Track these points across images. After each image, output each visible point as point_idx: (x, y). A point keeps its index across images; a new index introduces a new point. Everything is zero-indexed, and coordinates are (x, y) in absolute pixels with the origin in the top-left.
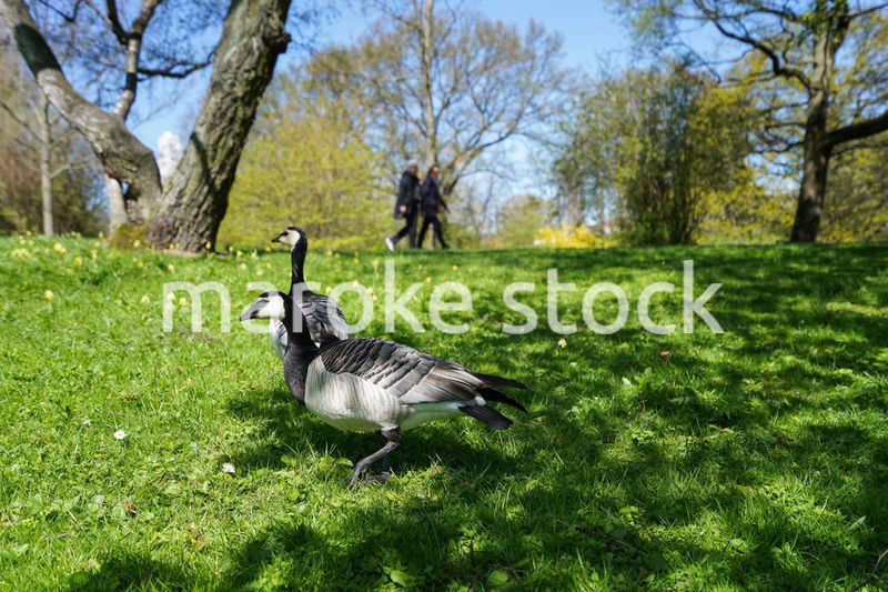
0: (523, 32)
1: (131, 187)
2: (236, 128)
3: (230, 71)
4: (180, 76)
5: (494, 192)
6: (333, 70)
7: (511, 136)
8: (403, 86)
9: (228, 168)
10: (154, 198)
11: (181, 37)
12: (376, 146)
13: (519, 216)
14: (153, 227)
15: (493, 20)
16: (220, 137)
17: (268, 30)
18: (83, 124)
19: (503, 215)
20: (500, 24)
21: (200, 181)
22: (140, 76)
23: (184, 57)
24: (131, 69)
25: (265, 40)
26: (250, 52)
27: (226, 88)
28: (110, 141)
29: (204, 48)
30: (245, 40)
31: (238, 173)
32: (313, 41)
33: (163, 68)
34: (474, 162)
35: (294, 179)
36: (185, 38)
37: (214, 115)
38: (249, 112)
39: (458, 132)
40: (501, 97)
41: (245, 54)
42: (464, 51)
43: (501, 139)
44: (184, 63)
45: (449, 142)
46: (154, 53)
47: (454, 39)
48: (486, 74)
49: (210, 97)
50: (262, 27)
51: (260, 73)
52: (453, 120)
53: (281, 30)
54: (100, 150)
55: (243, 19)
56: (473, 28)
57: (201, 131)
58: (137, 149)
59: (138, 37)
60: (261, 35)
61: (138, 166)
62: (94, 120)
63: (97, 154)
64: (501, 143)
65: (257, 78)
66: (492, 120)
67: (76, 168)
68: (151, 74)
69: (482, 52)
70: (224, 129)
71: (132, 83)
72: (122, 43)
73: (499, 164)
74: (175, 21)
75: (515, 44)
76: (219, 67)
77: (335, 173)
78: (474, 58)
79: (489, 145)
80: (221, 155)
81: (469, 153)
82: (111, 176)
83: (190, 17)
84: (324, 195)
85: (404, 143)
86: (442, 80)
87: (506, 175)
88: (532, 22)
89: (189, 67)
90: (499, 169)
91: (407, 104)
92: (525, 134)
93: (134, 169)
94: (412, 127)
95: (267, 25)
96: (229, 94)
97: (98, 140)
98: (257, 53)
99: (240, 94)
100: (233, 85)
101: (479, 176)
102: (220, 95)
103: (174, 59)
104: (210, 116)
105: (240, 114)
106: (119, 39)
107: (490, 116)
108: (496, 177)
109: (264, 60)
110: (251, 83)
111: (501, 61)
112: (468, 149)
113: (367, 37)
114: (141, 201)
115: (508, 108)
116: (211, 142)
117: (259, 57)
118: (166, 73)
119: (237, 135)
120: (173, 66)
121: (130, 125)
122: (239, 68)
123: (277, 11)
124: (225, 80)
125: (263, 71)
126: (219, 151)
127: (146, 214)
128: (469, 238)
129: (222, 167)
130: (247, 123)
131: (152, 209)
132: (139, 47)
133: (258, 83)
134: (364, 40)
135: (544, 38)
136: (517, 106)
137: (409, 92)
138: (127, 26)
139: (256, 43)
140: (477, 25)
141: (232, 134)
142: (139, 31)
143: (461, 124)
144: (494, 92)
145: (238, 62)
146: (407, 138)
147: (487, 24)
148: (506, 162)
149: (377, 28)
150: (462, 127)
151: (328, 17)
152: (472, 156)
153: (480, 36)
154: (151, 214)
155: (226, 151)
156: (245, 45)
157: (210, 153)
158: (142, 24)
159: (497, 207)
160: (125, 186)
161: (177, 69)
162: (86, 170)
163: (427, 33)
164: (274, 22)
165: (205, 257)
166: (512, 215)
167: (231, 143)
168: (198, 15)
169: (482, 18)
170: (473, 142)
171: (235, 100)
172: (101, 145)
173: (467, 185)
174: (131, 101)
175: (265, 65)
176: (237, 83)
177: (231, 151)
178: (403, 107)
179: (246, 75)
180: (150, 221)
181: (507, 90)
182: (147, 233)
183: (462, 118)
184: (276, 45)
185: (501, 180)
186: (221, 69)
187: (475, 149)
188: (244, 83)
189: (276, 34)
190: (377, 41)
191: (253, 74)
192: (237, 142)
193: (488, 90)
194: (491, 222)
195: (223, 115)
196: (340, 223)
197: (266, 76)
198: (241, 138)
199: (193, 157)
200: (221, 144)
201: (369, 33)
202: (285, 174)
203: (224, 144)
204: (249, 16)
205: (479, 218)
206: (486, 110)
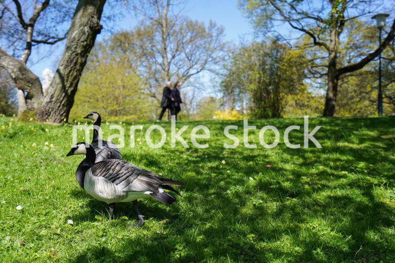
0: (207, 25)
1: (28, 93)
2: (78, 67)
3: (75, 41)
4: (52, 43)
5: (195, 95)
6: (122, 41)
7: (203, 71)
8: (154, 49)
9: (74, 85)
10: (40, 99)
11: (52, 26)
12: (143, 75)
13: (206, 105)
14: (39, 112)
15: (194, 20)
16: (70, 71)
17: (92, 24)
18: (6, 65)
19: (199, 105)
20: (197, 22)
21: (61, 90)
22: (33, 43)
23: (54, 35)
24: (29, 40)
25: (91, 28)
26: (84, 33)
27: (73, 49)
28: (19, 73)
29: (63, 31)
30: (82, 28)
31: (79, 87)
32: (112, 28)
33: (44, 40)
34: (186, 82)
35: (105, 90)
36: (54, 26)
37: (67, 61)
38: (84, 60)
39: (179, 69)
40: (198, 53)
41: (82, 34)
42: (181, 33)
43: (198, 72)
44: (53, 38)
45: (175, 73)
46: (39, 34)
47: (177, 28)
48: (191, 43)
49: (65, 53)
50: (89, 22)
51: (88, 43)
52: (177, 63)
53: (98, 23)
54: (14, 77)
55: (80, 18)
56: (185, 23)
57: (62, 68)
58: (31, 76)
59: (32, 26)
60: (89, 26)
61: (32, 84)
62: (11, 63)
63: (12, 79)
64: (198, 74)
65: (87, 45)
66: (194, 63)
67: (3, 84)
68: (38, 42)
69: (189, 34)
70: (72, 67)
71: (29, 46)
72: (25, 28)
73: (197, 83)
74: (49, 19)
75: (204, 30)
76: (70, 39)
77: (124, 87)
78: (185, 36)
79: (192, 75)
80: (70, 79)
81: (184, 78)
82: (19, 89)
83: (56, 17)
84: (119, 97)
85: (155, 74)
86: (172, 46)
87: (201, 87)
88: (211, 21)
89: (56, 40)
90: (197, 85)
91: (156, 57)
92: (208, 70)
93: (30, 85)
94: (159, 67)
95: (91, 21)
96: (74, 52)
97: (13, 72)
98: (87, 34)
99: (79, 52)
100: (76, 48)
101: (189, 88)
102: (70, 52)
103: (49, 36)
104: (66, 61)
105: (79, 61)
106: (23, 26)
107: (193, 62)
108: (196, 89)
109: (90, 37)
110: (84, 47)
111: (197, 38)
112: (183, 76)
113: (138, 27)
114: (33, 100)
115: (201, 59)
116: (66, 73)
117: (88, 36)
118: (45, 42)
119: (78, 70)
120: (49, 39)
121: (28, 65)
122: (79, 40)
123: (96, 15)
124: (73, 46)
125: (90, 41)
126: (70, 77)
127: (36, 106)
128: (184, 116)
129: (71, 84)
130: (83, 65)
131: (39, 104)
132: (32, 30)
133: (88, 47)
134: (136, 28)
135: (216, 28)
136: (205, 58)
137: (157, 51)
138: (27, 21)
139: (86, 29)
140: (187, 22)
141: (75, 70)
142: (32, 23)
143: (180, 65)
144: (195, 51)
145: (78, 37)
146: (156, 72)
147: (191, 22)
148: (200, 82)
149: (142, 23)
150: (181, 67)
151: (119, 18)
152: (185, 80)
153: (188, 27)
154: (38, 106)
155: (73, 77)
156: (82, 30)
157: (66, 78)
158: (34, 20)
159: (196, 102)
160: (26, 93)
161: (50, 41)
162: (8, 86)
163: (164, 25)
164: (95, 20)
165: (63, 125)
166: (203, 106)
167: (75, 74)
168: (60, 16)
169: (189, 19)
170: (186, 73)
171: (77, 55)
172: (15, 74)
173: (183, 92)
174: (29, 55)
175: (91, 39)
176: (78, 47)
177: (75, 78)
178: (155, 58)
179: (82, 43)
180: (38, 109)
181: (200, 51)
182: (36, 114)
183: (181, 63)
184: (96, 30)
185: (198, 90)
186: (70, 41)
187: (187, 76)
188: (81, 47)
189: (96, 25)
190: (142, 29)
191: (85, 43)
192: (78, 73)
193: (192, 50)
194: (194, 109)
195: (72, 61)
196: (126, 109)
197: (91, 44)
198: (80, 71)
199: (58, 80)
200: (70, 74)
201: (139, 25)
202: (101, 87)
203: (72, 74)
204: (83, 17)
205: (188, 107)
206: (191, 59)
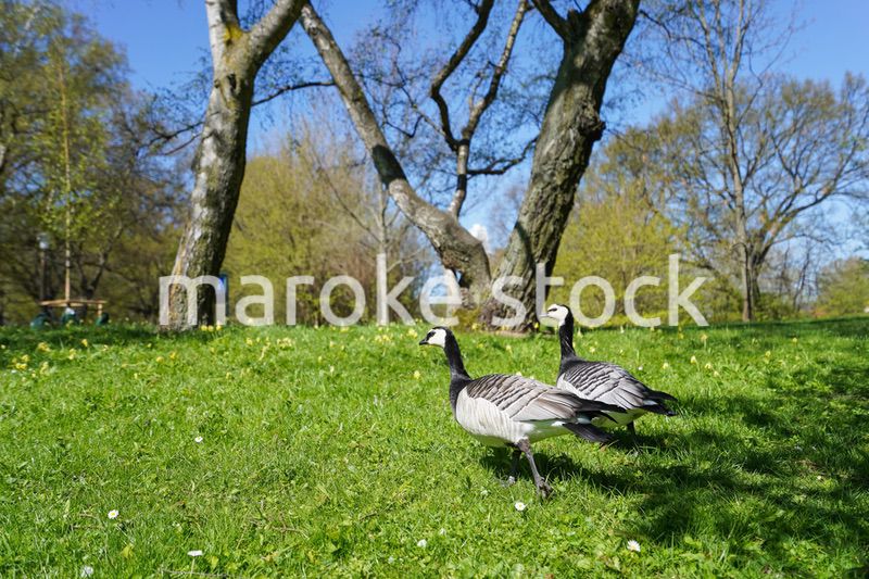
0: (837, 86)
1: (463, 275)
2: (557, 214)
3: (550, 162)
4: (500, 173)
5: (812, 257)
6: (638, 151)
7: (829, 198)
8: (703, 158)
9: (550, 252)
10: (484, 284)
11: (499, 138)
12: (678, 221)
13: (844, 281)
14: (484, 311)
15: (801, 80)
16: (542, 224)
17: (584, 121)
18: (425, 223)
19: (823, 282)
20: (809, 83)
21: (524, 266)
22: (469, 176)
23: (502, 155)
24: (462, 171)
25: (581, 130)
26: (568, 143)
27: (546, 178)
28: (446, 236)
29: (520, 146)
30: (563, 133)
31: (559, 251)
32: (618, 125)
33: (484, 167)
34: (786, 228)
35: (599, 258)
36: (502, 138)
37: (536, 204)
38: (568, 199)
39: (766, 198)
40: (815, 157)
41: (563, 145)
42: (769, 115)
43: (817, 201)
44: (502, 160)
45: (756, 208)
46: (479, 155)
47: (758, 105)
48: (796, 134)
49: (531, 188)
50: (578, 119)
51: (577, 161)
52: (760, 186)
53: (595, 119)
54: (439, 245)
55: (560, 113)
56: (778, 91)
57: (525, 220)
58: (468, 242)
59: (466, 143)
60: (577, 126)
61: (470, 256)
62: (433, 219)
63: (435, 249)
64: (817, 206)
65: (574, 166)
66: (805, 182)
67: (407, 262)
68: (474, 173)
69: (790, 114)
70: (545, 216)
71: (462, 184)
72: (453, 149)
73: (817, 227)
74: (493, 124)
75: (829, 99)
76: (539, 160)
77: (639, 250)
78: (781, 121)
79: (803, 208)
80: (542, 240)
81: (781, 219)
82: (447, 267)
83: (505, 120)
84: (629, 272)
85: (707, 214)
87: (829, 237)
88: (848, 74)
89: (507, 164)
90: (817, 233)
91: (708, 176)
92: (846, 193)
93: (467, 259)
94: (714, 198)
95: (582, 116)
96: (549, 183)
97: (436, 236)
98: (574, 144)
99: (559, 183)
100: (553, 175)
101: (793, 241)
102: (541, 185)
103: (494, 159)
104: (532, 205)
105: (560, 201)
106: (451, 147)
107: (802, 179)
108: (814, 242)
109: (580, 149)
110: (569, 171)
111: (812, 120)
112: (778, 214)
113: (663, 116)
114: (473, 288)
115: (823, 168)
116: (534, 230)
117: (576, 147)
118: (487, 172)
119: (557, 220)
120: (493, 165)
122: (557, 159)
123: (591, 102)
124: (545, 172)
125: (580, 159)
126: (541, 236)
127: (477, 299)
128: (786, 308)
129: (545, 251)
130: (567, 208)
131: (482, 295)
132: (468, 151)
133: (575, 171)
134: (660, 118)
135: (863, 90)
136: (834, 165)
137: (710, 163)
138: (457, 135)
139: (572, 134)
140: (782, 88)
141: (552, 220)
142: (467, 137)
143: (769, 189)
144: (807, 153)
145: (556, 153)
146: (710, 209)
147: (793, 85)
148: (825, 224)
149: (675, 105)
150: (770, 193)
151: (633, 101)
152: (785, 222)
153: (787, 99)
154: (482, 299)
155: (547, 236)
156: (563, 137)
157: (533, 240)
158: (470, 131)
159: (816, 273)
160: (459, 275)
161: (498, 167)
162: (414, 263)
163: (730, 104)
164: (589, 113)
165: (532, 337)
166: (835, 281)
167: (551, 228)
168: (513, 116)
169: (788, 80)
170: (784, 207)
171: (554, 189)
172: (439, 241)
173: (779, 253)
174: (462, 199)
175: (582, 153)
176: (556, 173)
177: (552, 237)
178: (705, 179)
179: (564, 164)
180: (481, 305)
181: (823, 149)
182: (479, 317)
183: (770, 183)
184: (591, 133)
185: (819, 244)
186: (541, 162)
187: (787, 214)
188: (563, 172)
189: (591, 123)
190: (674, 117)
191: (571, 163)
192: (558, 228)
193: (798, 150)
194: (811, 289)
195: (544, 203)
196: (646, 299)
197: (583, 163)
198: (561, 223)
199: (518, 244)
200: (542, 230)
201: (666, 111)
202: (589, 254)
203: (545, 232)
204: (565, 111)
205: (795, 286)
206: (797, 173)
